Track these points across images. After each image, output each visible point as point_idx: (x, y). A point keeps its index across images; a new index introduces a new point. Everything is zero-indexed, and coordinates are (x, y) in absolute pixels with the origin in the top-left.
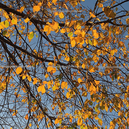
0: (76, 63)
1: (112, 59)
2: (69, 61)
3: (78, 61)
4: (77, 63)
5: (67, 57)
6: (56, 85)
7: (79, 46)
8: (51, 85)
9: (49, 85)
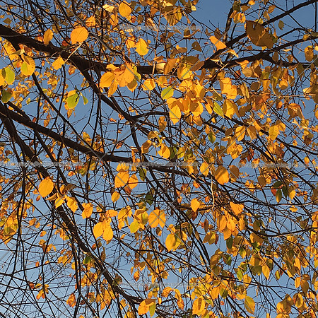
1: (275, 148)
2: (169, 158)
4: (189, 161)
5: (165, 149)
6: (138, 219)
7: (193, 119)
8: (126, 218)
9: (121, 220)
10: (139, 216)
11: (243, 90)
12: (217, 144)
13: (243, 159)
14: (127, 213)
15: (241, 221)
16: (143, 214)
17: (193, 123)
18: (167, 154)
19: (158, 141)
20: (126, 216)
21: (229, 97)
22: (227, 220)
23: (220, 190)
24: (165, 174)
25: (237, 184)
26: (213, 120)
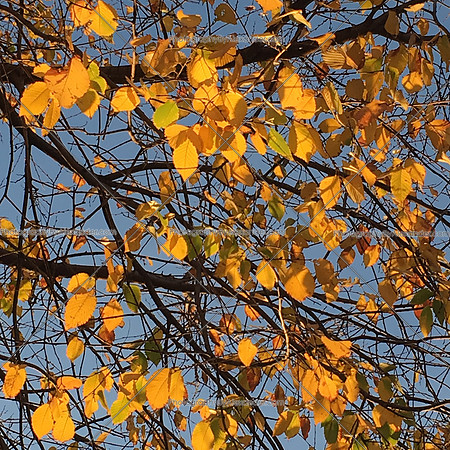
0: (224, 264)
1: (414, 220)
2: (186, 259)
3: (236, 251)
4: (229, 261)
5: (175, 240)
6: (127, 393)
7: (232, 172)
8: (100, 393)
9: (90, 398)
10: (129, 387)
11: (327, 97)
12: (290, 222)
13: (348, 249)
14: (103, 382)
15: (351, 382)
16: (138, 382)
17: (235, 181)
18: (180, 251)
19: (159, 223)
20: (101, 388)
21: (299, 116)
22: (318, 379)
23: (305, 320)
24: (184, 295)
25: (340, 304)
26: (278, 171)
